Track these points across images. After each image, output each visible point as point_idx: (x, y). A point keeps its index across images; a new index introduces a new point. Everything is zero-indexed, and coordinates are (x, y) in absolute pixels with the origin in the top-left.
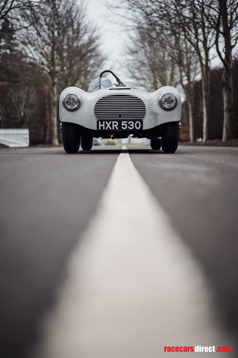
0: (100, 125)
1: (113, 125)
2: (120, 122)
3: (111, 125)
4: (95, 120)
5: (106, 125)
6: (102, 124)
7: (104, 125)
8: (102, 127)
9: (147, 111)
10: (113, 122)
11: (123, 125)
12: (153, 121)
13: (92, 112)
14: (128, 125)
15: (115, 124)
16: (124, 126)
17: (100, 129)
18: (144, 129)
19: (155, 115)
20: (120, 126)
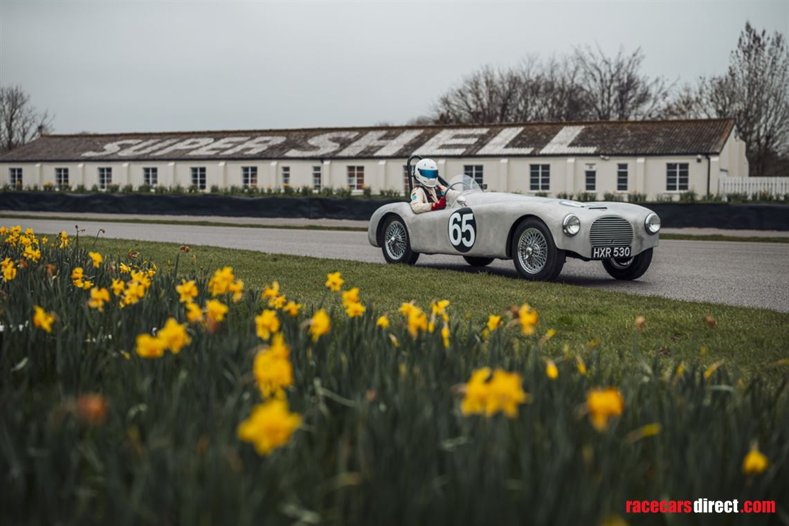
0: (595, 253)
1: (607, 253)
2: (613, 249)
3: (605, 253)
4: (589, 247)
5: (600, 253)
6: (597, 251)
7: (598, 253)
8: (596, 255)
9: (634, 235)
10: (607, 249)
11: (615, 251)
12: (639, 246)
13: (588, 237)
14: (619, 252)
15: (608, 251)
16: (616, 253)
17: (594, 256)
18: (631, 256)
19: (640, 239)
20: (612, 253)
